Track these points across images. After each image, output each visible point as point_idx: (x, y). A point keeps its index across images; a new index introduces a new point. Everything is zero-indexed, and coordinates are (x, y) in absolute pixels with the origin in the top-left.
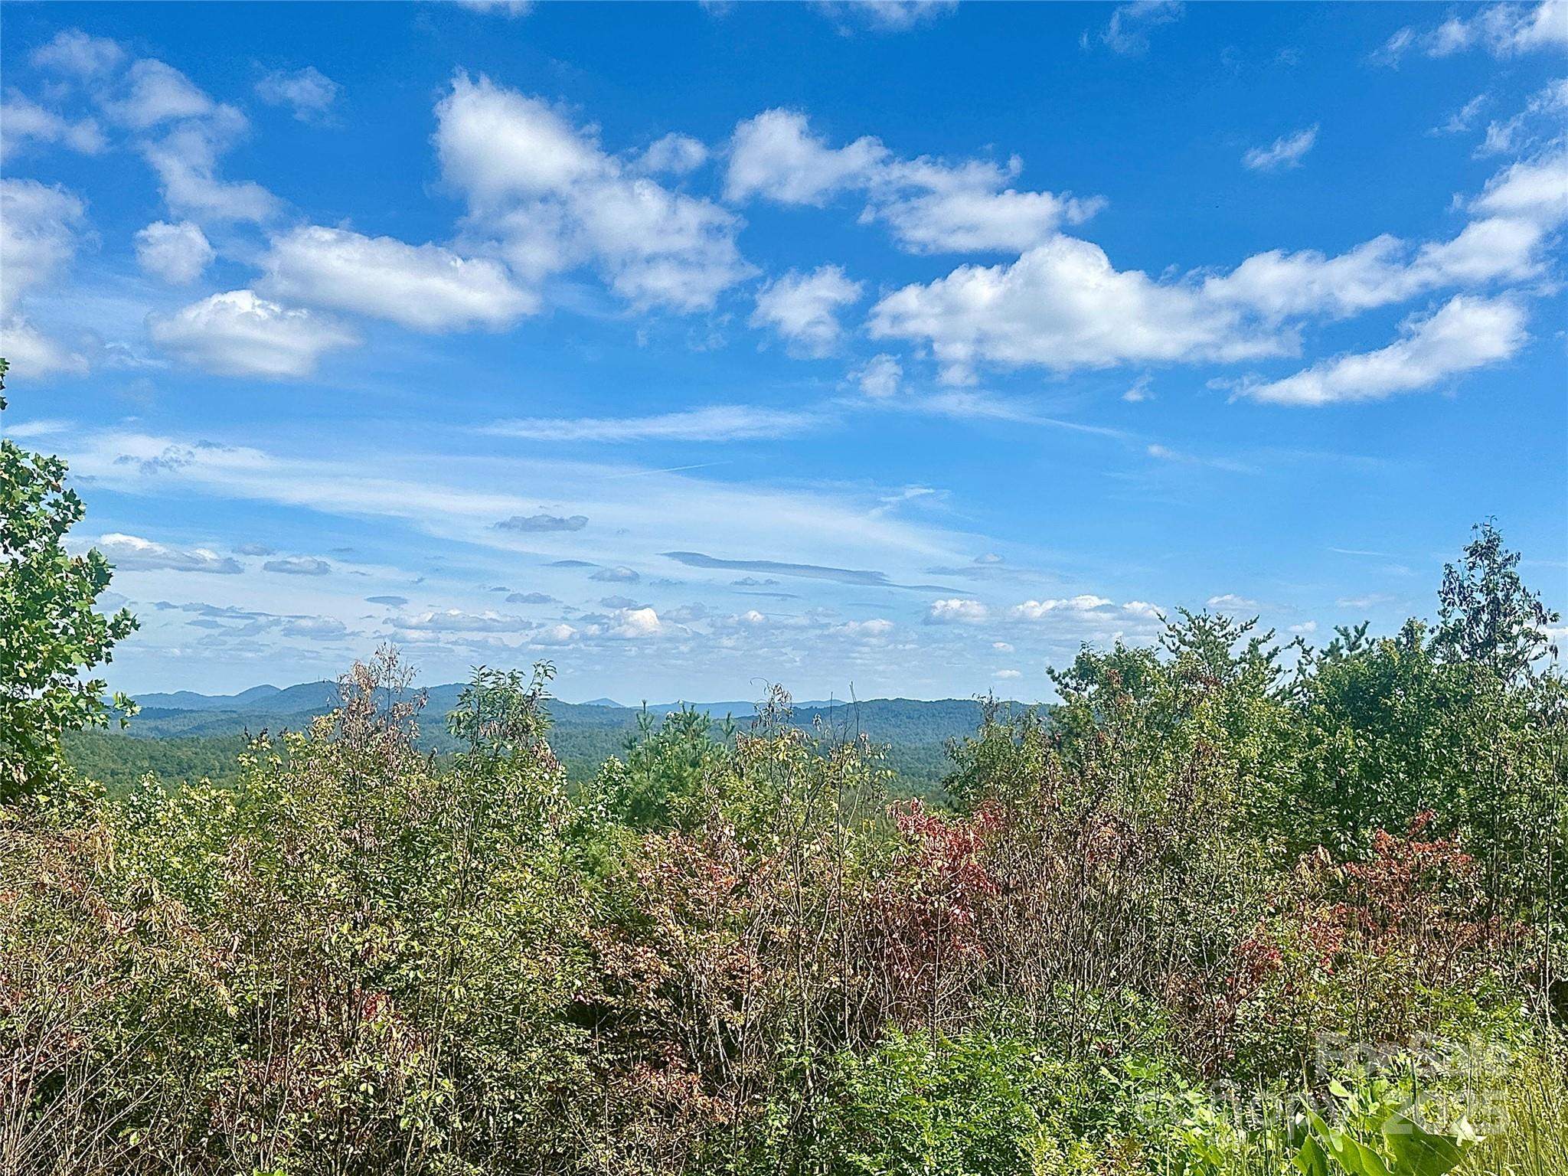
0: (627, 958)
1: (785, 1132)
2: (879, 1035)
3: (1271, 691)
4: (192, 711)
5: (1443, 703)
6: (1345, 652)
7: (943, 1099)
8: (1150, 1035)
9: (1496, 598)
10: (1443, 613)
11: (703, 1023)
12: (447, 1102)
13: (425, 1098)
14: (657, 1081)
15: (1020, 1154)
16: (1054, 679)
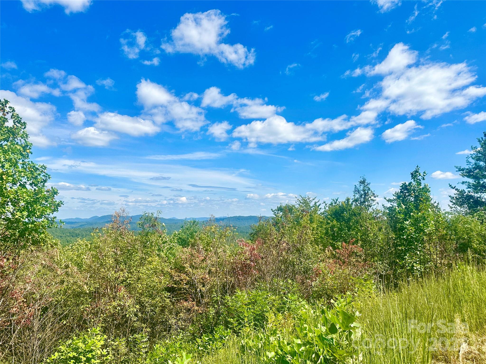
0: (179, 276)
1: (214, 314)
2: (235, 292)
3: (319, 213)
4: (79, 222)
5: (355, 215)
6: (334, 204)
7: (249, 305)
8: (294, 289)
9: (365, 192)
10: (354, 196)
11: (196, 290)
12: (137, 310)
13: (132, 310)
14: (185, 304)
15: (266, 317)
16: (273, 211)
